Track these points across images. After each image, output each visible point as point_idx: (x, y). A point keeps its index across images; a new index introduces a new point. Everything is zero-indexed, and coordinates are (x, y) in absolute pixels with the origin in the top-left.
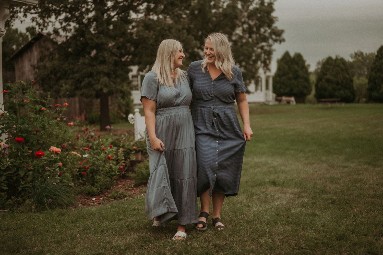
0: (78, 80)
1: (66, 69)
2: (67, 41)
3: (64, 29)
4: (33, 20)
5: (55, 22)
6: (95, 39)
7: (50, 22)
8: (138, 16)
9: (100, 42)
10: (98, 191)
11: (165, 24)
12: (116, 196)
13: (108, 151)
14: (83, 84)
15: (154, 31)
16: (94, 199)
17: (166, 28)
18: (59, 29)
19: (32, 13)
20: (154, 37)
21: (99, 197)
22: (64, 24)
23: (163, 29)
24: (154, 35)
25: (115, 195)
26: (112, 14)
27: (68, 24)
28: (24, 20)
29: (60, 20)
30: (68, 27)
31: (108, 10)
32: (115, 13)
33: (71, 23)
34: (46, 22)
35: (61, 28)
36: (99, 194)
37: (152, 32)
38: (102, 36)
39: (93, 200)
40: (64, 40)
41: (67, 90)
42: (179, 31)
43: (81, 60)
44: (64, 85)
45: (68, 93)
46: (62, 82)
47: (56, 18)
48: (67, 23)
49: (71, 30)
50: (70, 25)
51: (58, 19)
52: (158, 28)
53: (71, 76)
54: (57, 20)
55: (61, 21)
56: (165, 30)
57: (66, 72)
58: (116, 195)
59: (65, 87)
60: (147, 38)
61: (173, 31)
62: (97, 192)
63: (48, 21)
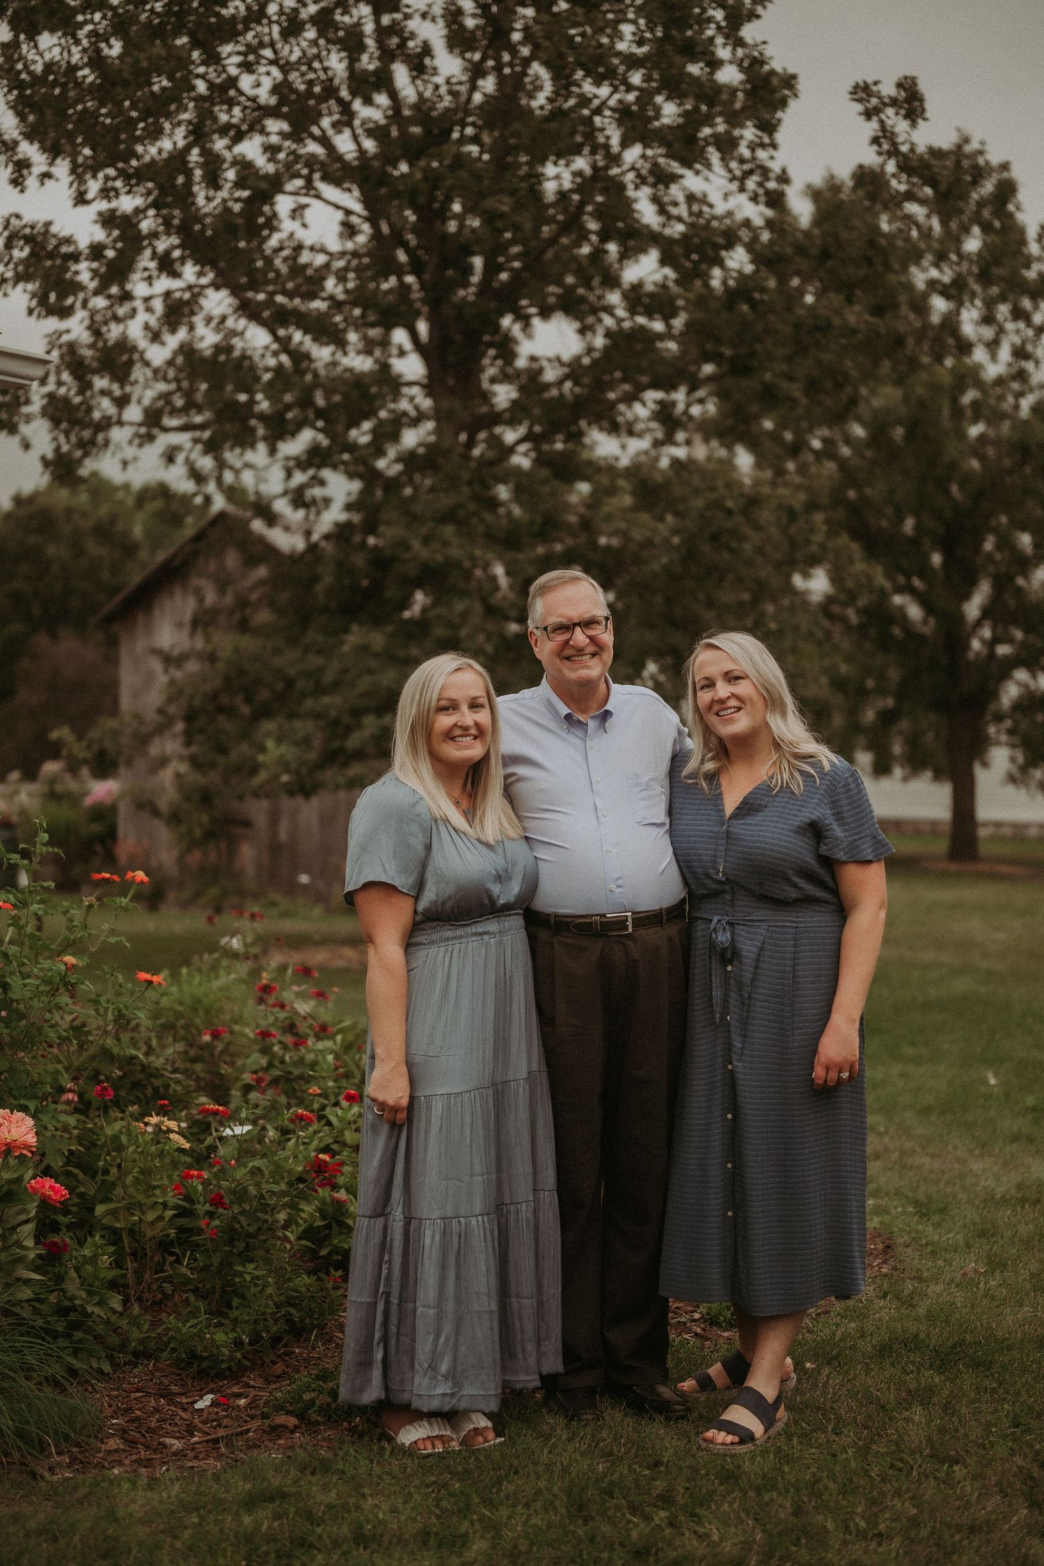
0: (336, 723)
1: (292, 672)
2: (312, 548)
3: (298, 499)
4: (170, 457)
5: (266, 468)
6: (416, 545)
7: (248, 466)
8: (623, 447)
9: (439, 558)
10: (238, 1355)
11: (728, 486)
12: (313, 1401)
13: (340, 1119)
14: (354, 741)
15: (677, 514)
16: (205, 1402)
17: (730, 504)
18: (276, 497)
19: (166, 430)
20: (676, 540)
21: (236, 1389)
22: (299, 478)
23: (718, 505)
24: (676, 532)
25: (307, 1397)
26: (510, 436)
27: (314, 478)
28: (136, 459)
29: (287, 458)
30: (317, 492)
31: (495, 418)
32: (522, 430)
33: (326, 473)
34: (231, 468)
35: (285, 493)
36: (235, 1373)
37: (669, 518)
38: (449, 530)
39: (200, 1405)
40: (299, 544)
41: (285, 765)
42: (792, 515)
43: (355, 637)
44: (270, 744)
45: (285, 778)
46: (269, 726)
47: (273, 451)
48: (311, 472)
49: (327, 501)
50: (322, 483)
51: (280, 455)
52: (699, 503)
53: (309, 703)
54: (275, 461)
55: (292, 463)
56: (730, 512)
57: (290, 683)
58: (313, 1395)
59: (274, 751)
60: (648, 544)
61: (765, 515)
62: (231, 1359)
63: (238, 464)
